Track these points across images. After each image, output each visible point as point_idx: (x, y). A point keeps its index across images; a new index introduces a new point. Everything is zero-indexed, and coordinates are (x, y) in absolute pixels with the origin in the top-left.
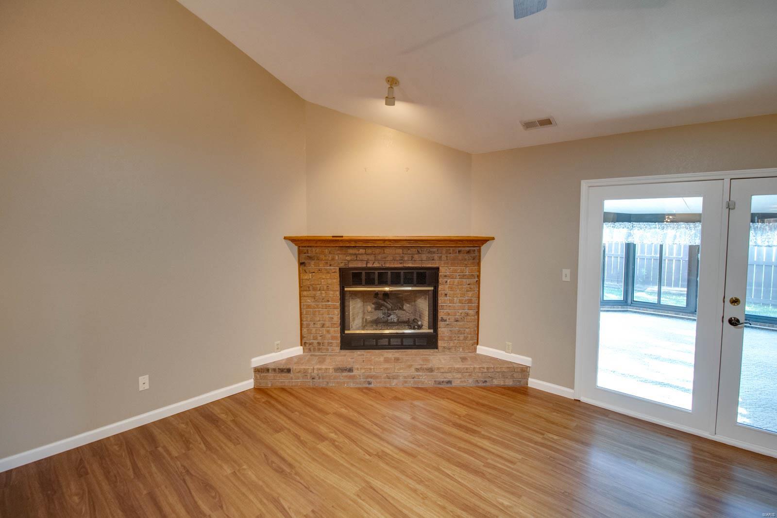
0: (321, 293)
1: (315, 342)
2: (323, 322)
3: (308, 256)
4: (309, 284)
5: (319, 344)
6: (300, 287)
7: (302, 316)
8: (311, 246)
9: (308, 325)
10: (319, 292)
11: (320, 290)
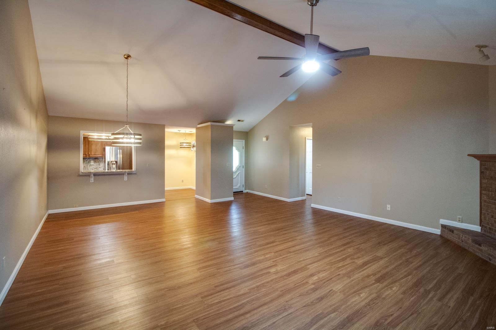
0: (492, 194)
1: (488, 226)
2: (492, 214)
3: (485, 168)
4: (485, 186)
5: (490, 229)
6: (481, 187)
7: (482, 207)
8: (487, 161)
9: (484, 214)
10: (491, 193)
11: (491, 191)
